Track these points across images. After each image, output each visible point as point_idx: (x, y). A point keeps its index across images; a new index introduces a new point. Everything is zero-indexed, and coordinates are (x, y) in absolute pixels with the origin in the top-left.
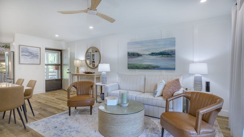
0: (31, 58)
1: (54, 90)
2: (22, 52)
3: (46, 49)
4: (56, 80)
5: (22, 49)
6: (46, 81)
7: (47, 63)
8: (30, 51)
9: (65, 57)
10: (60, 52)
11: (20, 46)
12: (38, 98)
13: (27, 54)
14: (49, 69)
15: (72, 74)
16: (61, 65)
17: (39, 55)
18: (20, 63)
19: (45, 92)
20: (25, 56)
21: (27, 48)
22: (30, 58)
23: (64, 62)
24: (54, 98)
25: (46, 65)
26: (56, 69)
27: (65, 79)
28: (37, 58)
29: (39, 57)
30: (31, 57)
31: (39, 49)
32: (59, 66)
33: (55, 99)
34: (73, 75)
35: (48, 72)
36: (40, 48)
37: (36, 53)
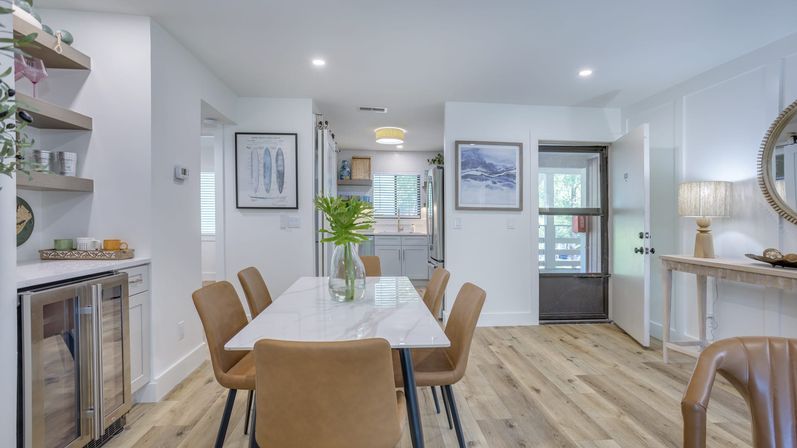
0: (491, 188)
1: (572, 319)
2: (465, 165)
3: (543, 148)
4: (582, 277)
5: (462, 155)
6: (542, 276)
7: (547, 207)
8: (488, 161)
9: (626, 176)
10: (598, 155)
11: (457, 143)
12: (510, 353)
13: (479, 173)
14: (557, 228)
15: (667, 261)
16: (604, 212)
17: (517, 172)
18: (458, 208)
19: (536, 322)
20: (472, 181)
21: (478, 149)
22: (487, 186)
23: (618, 200)
24: (573, 372)
25: (541, 213)
26: (581, 229)
27: (622, 280)
28: (512, 187)
29: (517, 180)
30: (489, 182)
31: (517, 148)
32: (597, 218)
33: (578, 382)
34: (674, 266)
35: (551, 238)
36: (520, 145)
37: (509, 166)
